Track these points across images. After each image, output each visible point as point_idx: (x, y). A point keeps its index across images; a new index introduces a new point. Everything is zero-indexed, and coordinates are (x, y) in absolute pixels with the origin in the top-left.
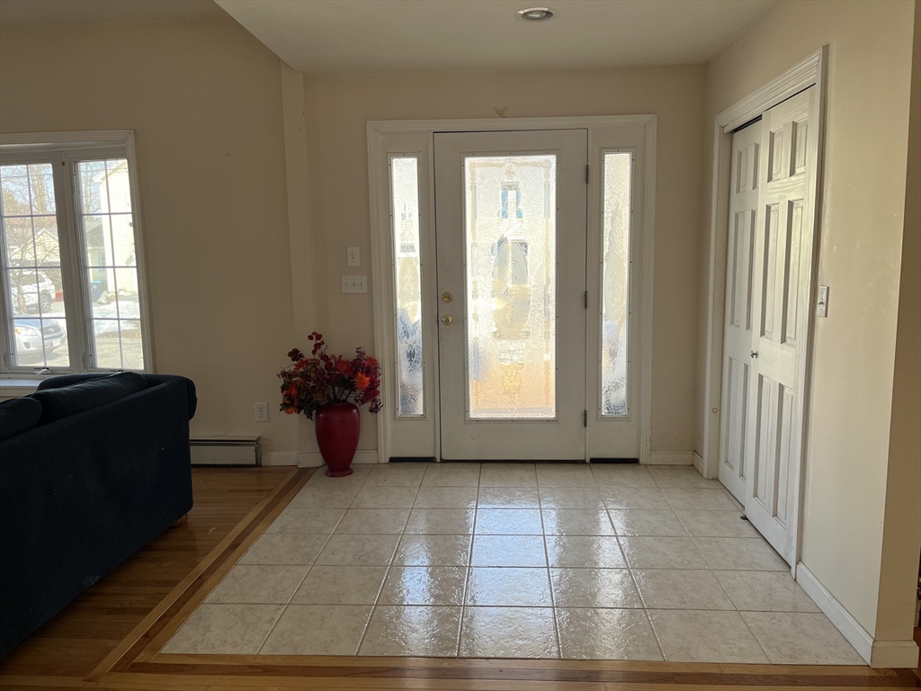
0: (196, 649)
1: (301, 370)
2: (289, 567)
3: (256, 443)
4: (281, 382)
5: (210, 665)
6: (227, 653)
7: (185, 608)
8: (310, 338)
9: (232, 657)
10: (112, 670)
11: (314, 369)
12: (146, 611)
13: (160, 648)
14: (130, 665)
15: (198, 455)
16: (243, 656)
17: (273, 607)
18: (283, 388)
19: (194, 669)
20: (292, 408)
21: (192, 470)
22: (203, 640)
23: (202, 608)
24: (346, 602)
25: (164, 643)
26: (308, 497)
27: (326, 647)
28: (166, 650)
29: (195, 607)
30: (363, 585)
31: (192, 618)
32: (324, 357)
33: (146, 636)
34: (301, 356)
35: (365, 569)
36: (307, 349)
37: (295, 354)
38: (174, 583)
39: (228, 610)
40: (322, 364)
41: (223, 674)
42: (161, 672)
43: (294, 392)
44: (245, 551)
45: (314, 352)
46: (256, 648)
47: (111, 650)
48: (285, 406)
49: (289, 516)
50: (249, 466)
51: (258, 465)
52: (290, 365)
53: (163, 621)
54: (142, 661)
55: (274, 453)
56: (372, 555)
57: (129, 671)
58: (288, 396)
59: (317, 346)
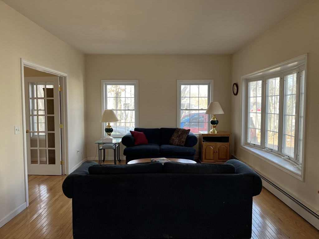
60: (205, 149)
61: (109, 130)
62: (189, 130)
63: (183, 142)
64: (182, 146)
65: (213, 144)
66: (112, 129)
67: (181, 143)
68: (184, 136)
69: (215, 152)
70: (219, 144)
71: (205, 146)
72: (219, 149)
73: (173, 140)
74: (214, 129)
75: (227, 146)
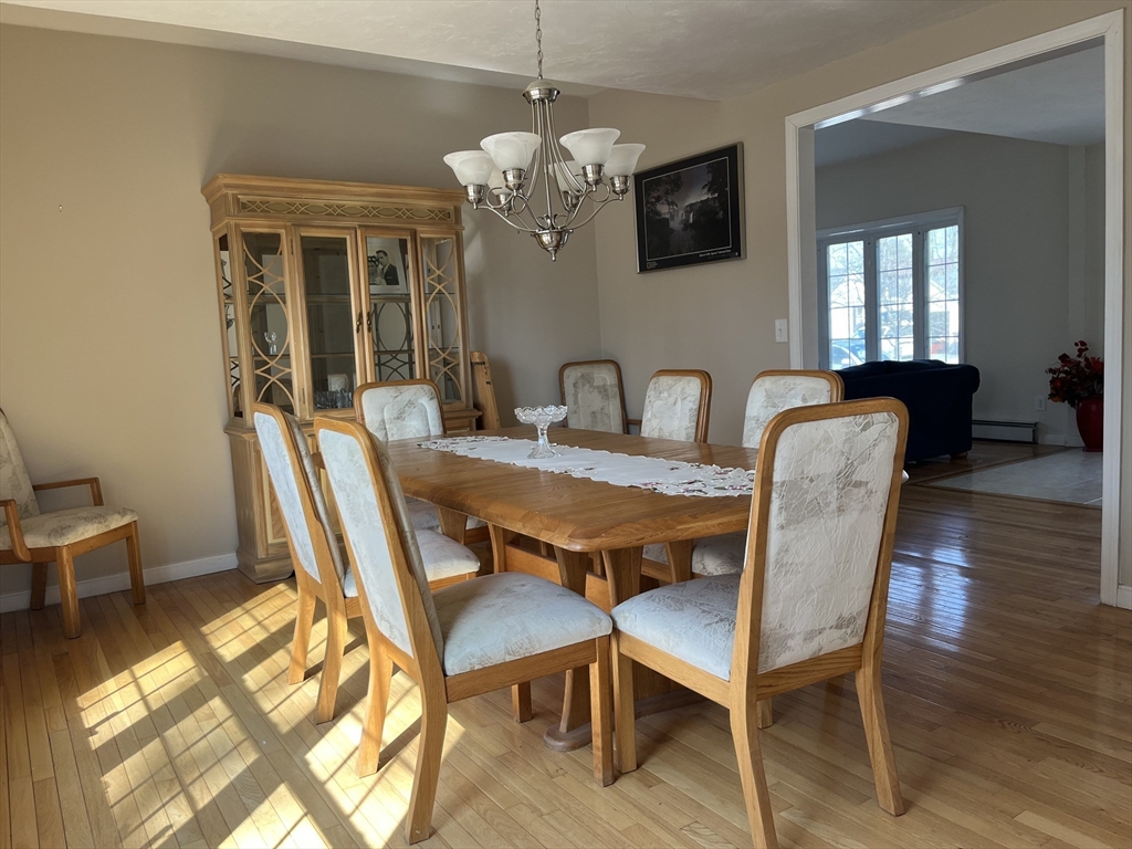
1: (1066, 368)
3: (1035, 426)
4: (1050, 376)
8: (1076, 344)
11: (1075, 368)
15: (977, 431)
18: (1051, 382)
20: (1057, 398)
21: (973, 441)
32: (1086, 359)
34: (1069, 358)
36: (1073, 353)
37: (1064, 358)
43: (1059, 384)
45: (1079, 356)
48: (1052, 396)
51: (1034, 443)
52: (1058, 365)
55: (1048, 435)
58: (1054, 389)
59: (1080, 351)
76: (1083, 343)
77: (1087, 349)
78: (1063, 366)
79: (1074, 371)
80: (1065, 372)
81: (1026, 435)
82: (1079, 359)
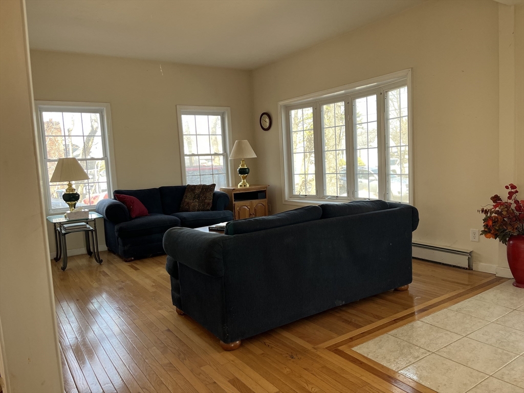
0: (368, 355)
1: (497, 209)
2: (449, 333)
3: (470, 255)
4: (483, 215)
5: (370, 366)
6: (382, 363)
7: (377, 333)
8: (507, 187)
9: (383, 367)
10: (326, 348)
11: (506, 209)
12: (359, 327)
13: (353, 347)
14: (335, 350)
16: (389, 369)
17: (424, 351)
18: (485, 220)
19: (361, 364)
20: (489, 234)
21: (413, 260)
22: (375, 352)
23: (386, 335)
24: (471, 366)
25: (356, 345)
26: (490, 295)
27: (439, 386)
28: (355, 349)
29: (382, 334)
30: (490, 360)
31: (378, 339)
32: (516, 202)
33: (351, 338)
34: (500, 200)
35: (500, 351)
36: (504, 195)
37: (496, 199)
38: (379, 318)
39: (397, 342)
40: (513, 206)
41: (373, 373)
42: (346, 358)
43: (491, 223)
44: (428, 315)
45: (510, 198)
46: (398, 368)
47: (333, 339)
48: (484, 232)
49: (468, 304)
50: (464, 268)
51: (470, 268)
53: (363, 335)
54: (341, 349)
55: (481, 263)
56: (511, 344)
57: (333, 351)
58: (486, 226)
59: (511, 194)
60: (239, 212)
61: (73, 197)
62: (214, 185)
63: (209, 204)
64: (208, 210)
65: (247, 202)
66: (76, 194)
67: (206, 206)
68: (208, 194)
69: (251, 214)
70: (255, 202)
71: (238, 207)
72: (255, 210)
73: (188, 203)
74: (244, 182)
75: (264, 203)
76: (513, 187)
77: (517, 192)
78: (495, 207)
79: (504, 213)
80: (497, 212)
81: (463, 262)
82: (510, 201)
